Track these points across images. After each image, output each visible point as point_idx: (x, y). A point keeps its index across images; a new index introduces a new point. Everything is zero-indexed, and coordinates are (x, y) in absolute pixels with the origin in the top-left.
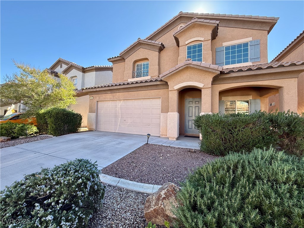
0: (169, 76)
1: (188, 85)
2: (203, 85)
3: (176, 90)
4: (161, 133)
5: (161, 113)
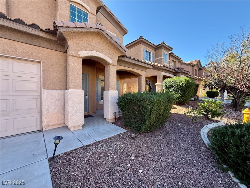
0: (74, 32)
3: (81, 57)
4: (44, 124)
5: (42, 90)
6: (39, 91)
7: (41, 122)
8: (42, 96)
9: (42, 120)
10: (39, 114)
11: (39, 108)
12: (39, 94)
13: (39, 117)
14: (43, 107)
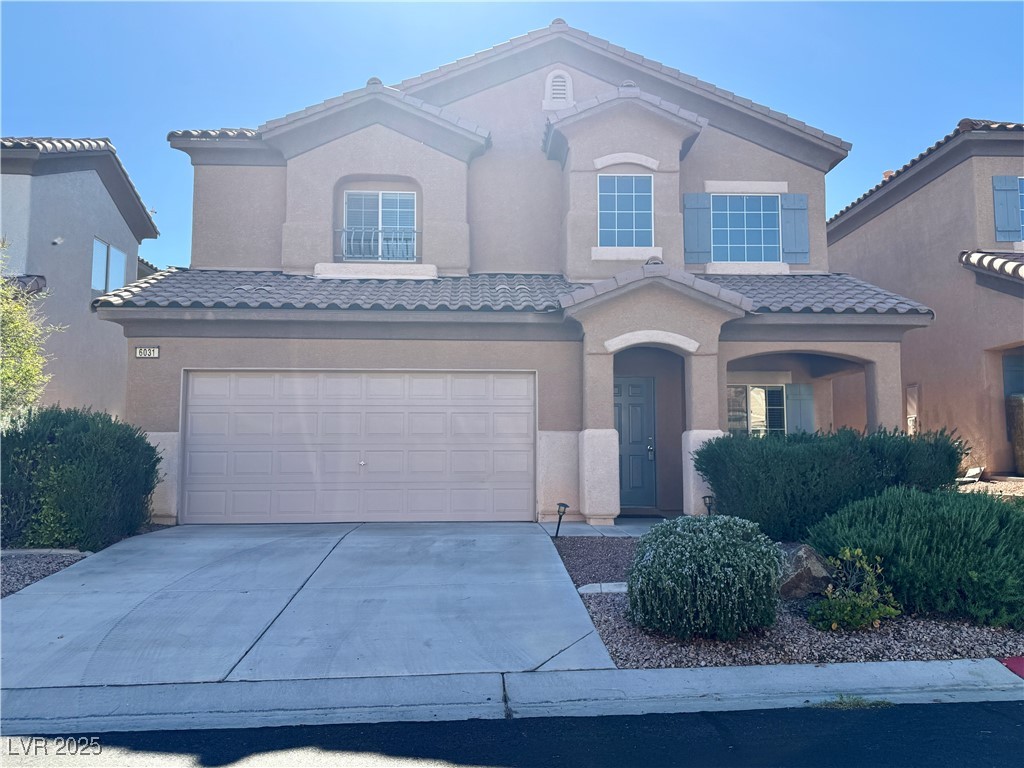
0: (593, 307)
1: (653, 340)
2: (697, 345)
3: (611, 353)
4: (540, 508)
5: (538, 432)
6: (532, 435)
7: (535, 502)
8: (538, 444)
9: (538, 498)
10: (531, 485)
11: (532, 472)
12: (531, 440)
13: (532, 491)
14: (539, 469)
